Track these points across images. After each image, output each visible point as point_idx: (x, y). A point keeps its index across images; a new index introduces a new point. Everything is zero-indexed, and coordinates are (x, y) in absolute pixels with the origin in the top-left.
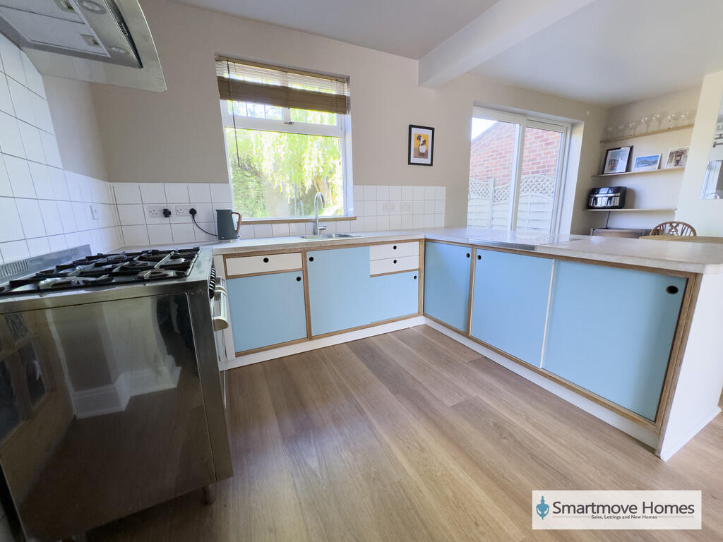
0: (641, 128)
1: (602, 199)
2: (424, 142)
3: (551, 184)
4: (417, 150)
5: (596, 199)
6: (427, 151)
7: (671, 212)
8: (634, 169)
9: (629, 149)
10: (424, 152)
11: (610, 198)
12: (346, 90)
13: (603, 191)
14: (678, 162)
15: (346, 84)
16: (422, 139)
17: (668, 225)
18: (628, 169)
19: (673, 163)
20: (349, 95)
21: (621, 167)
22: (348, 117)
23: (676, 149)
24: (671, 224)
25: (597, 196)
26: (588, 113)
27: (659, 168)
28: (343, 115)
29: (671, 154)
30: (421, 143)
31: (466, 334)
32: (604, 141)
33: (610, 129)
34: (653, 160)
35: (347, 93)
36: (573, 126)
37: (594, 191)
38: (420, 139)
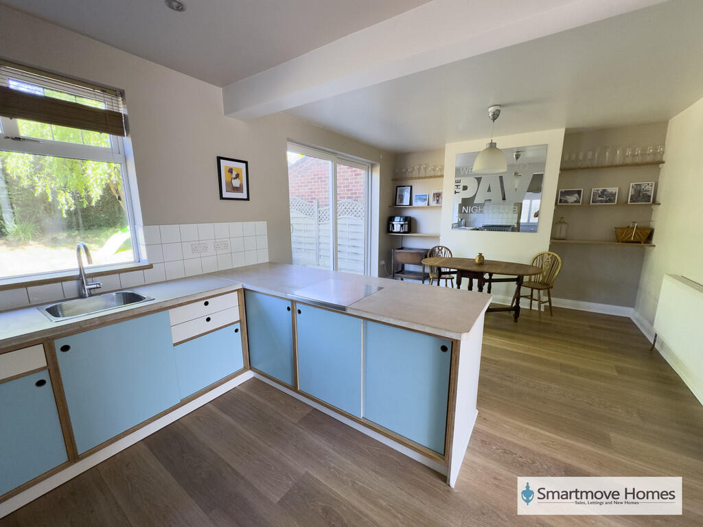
0: (415, 174)
1: (397, 225)
2: (237, 176)
3: (362, 209)
4: (229, 184)
5: (393, 225)
6: (241, 185)
7: (437, 237)
8: (415, 204)
9: (410, 188)
10: (238, 186)
11: (402, 225)
12: (121, 106)
13: (397, 219)
14: (438, 201)
15: (120, 99)
16: (234, 173)
17: (437, 248)
18: (411, 203)
19: (435, 201)
20: (126, 113)
21: (406, 202)
22: (127, 140)
23: (436, 191)
24: (438, 247)
25: (394, 223)
26: (381, 157)
27: (428, 205)
28: (119, 137)
29: (434, 194)
30: (234, 176)
31: (295, 388)
32: (395, 180)
33: (397, 171)
34: (425, 198)
35: (123, 110)
36: (373, 166)
37: (391, 219)
38: (232, 173)
